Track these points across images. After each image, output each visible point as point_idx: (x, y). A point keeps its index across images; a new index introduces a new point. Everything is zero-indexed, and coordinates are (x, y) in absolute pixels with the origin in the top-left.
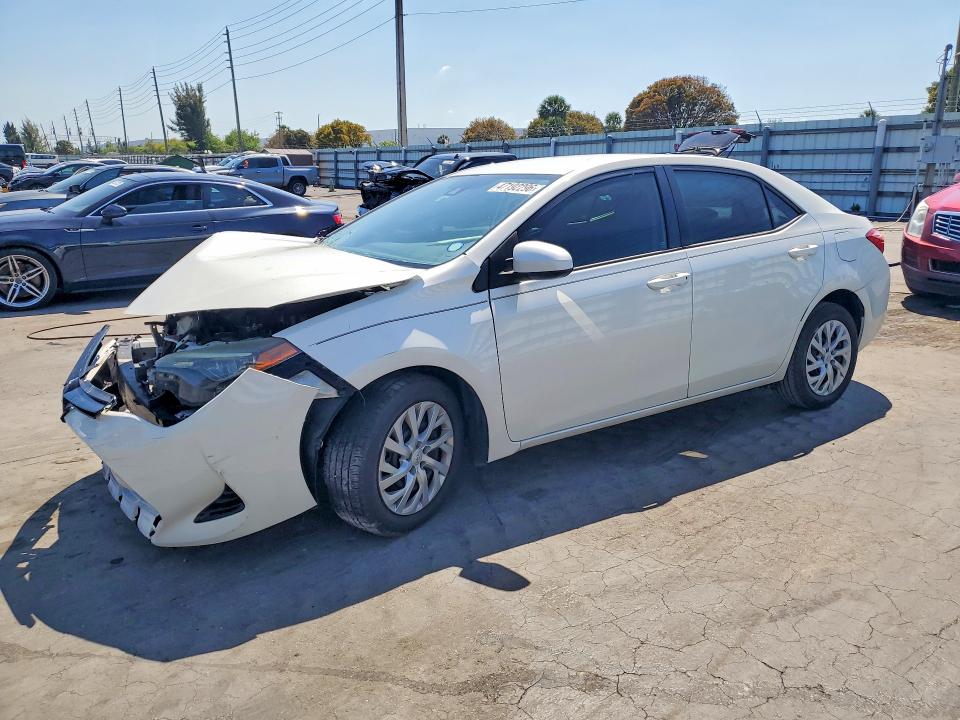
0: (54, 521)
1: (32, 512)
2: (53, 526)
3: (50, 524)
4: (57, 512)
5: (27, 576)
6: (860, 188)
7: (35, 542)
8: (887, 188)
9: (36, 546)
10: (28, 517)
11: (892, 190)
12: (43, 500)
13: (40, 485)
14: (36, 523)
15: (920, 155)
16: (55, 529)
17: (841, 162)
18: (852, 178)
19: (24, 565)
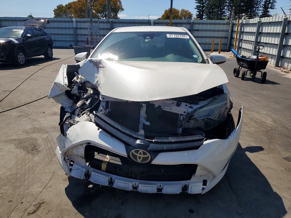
6: (71, 39)
8: (79, 39)
11: (80, 40)
15: (89, 30)
17: (64, 31)
18: (68, 36)
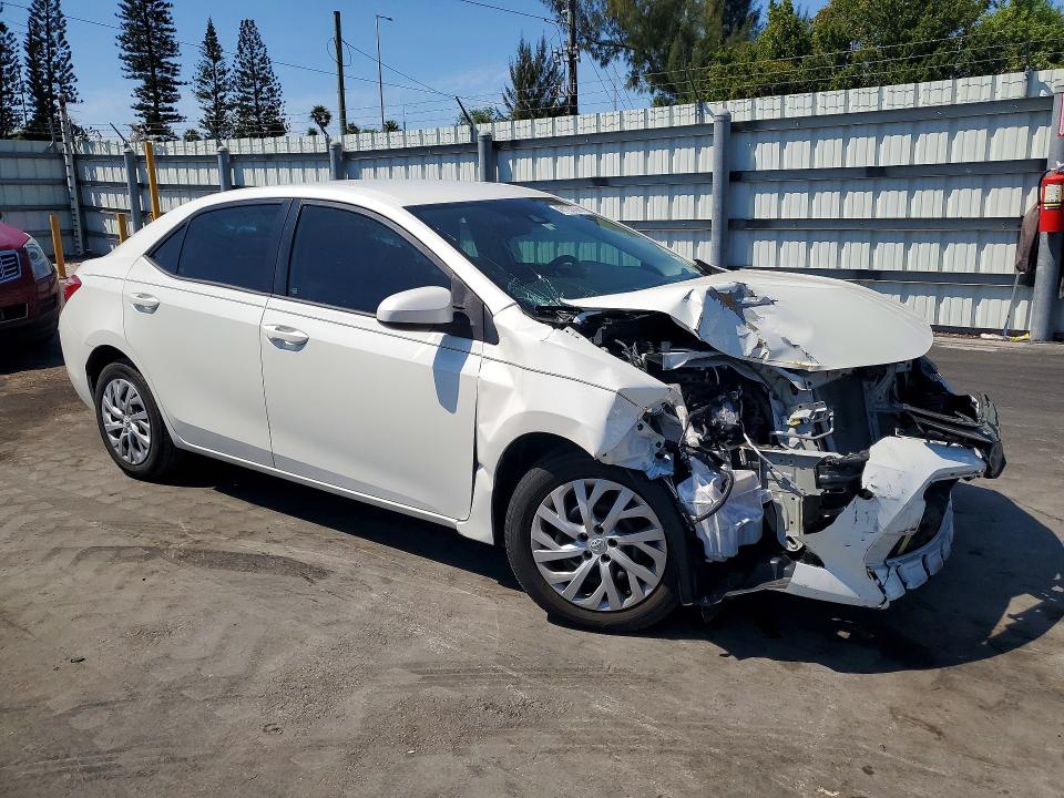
0: (1005, 621)
1: (1023, 650)
2: (1010, 616)
3: (1011, 621)
4: (995, 632)
5: (1058, 577)
7: (1037, 607)
9: (1038, 601)
10: (1032, 644)
12: (1002, 662)
13: (991, 693)
14: (1027, 630)
16: (1008, 612)
19: (1057, 588)
